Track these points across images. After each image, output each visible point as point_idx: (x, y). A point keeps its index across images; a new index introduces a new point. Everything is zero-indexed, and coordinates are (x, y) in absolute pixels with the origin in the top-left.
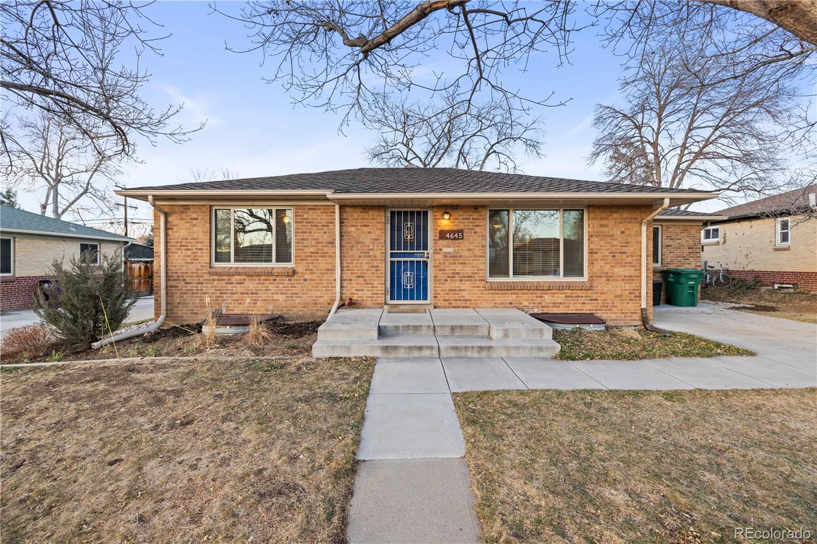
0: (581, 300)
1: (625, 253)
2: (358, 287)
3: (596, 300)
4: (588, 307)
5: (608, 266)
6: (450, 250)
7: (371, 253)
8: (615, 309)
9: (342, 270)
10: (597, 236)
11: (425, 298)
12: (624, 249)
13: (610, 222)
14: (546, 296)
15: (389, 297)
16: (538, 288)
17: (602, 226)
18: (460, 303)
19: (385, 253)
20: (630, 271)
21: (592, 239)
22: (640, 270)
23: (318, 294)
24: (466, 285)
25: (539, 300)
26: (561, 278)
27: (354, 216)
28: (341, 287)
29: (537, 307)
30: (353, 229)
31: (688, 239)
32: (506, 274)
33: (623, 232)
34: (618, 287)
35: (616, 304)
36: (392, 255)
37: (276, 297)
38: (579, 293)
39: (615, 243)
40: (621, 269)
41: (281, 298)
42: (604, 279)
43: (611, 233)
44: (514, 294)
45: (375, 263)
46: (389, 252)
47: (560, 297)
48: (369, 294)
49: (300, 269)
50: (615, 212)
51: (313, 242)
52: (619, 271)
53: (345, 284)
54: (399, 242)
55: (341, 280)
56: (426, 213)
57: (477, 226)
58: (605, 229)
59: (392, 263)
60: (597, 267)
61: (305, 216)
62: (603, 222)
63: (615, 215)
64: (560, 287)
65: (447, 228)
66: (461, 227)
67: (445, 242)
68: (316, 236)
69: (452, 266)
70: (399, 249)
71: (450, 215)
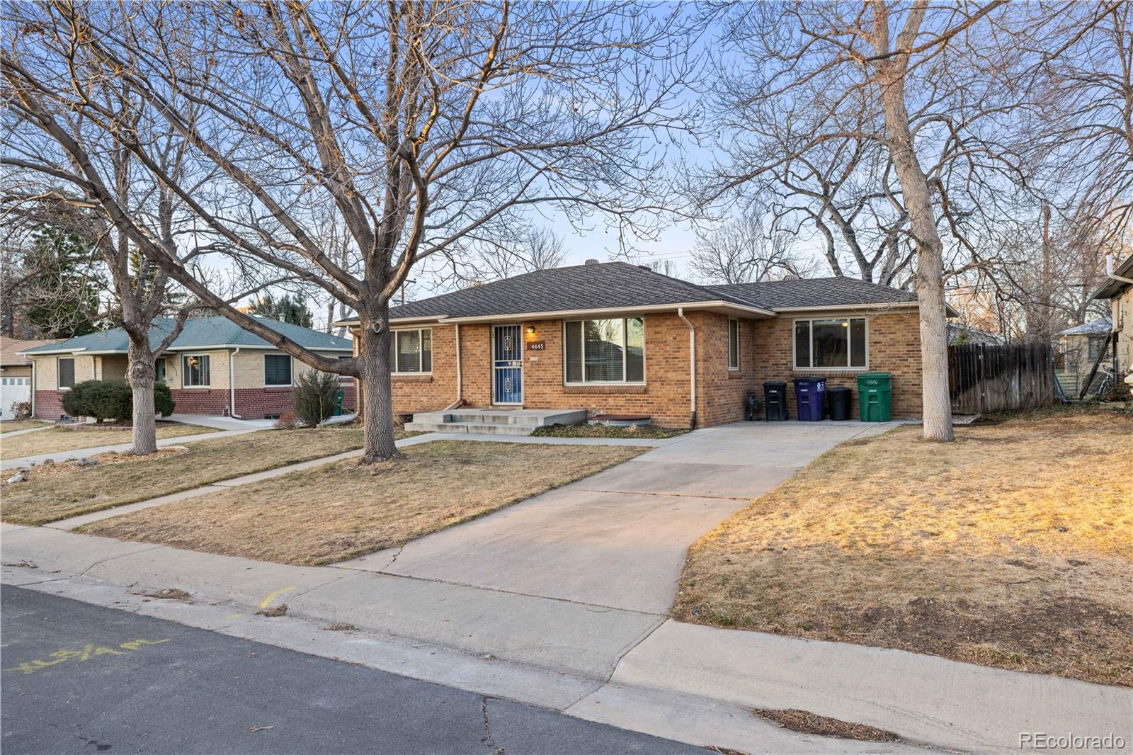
0: (639, 403)
1: (677, 358)
2: (473, 391)
3: (652, 403)
4: (646, 410)
5: (662, 371)
6: (535, 359)
7: (481, 363)
8: (669, 413)
9: (462, 377)
10: (651, 343)
11: (520, 401)
12: (677, 355)
13: (663, 329)
14: (610, 399)
15: (494, 399)
16: (601, 391)
17: (655, 333)
18: (543, 405)
19: (491, 362)
20: (681, 376)
21: (648, 345)
22: (690, 374)
23: (448, 396)
24: (547, 390)
25: (604, 403)
26: (623, 383)
27: (469, 333)
28: (462, 391)
29: (603, 409)
30: (469, 343)
31: (905, 332)
32: (580, 379)
33: (674, 338)
34: (671, 391)
35: (670, 407)
36: (498, 364)
37: (422, 399)
38: (637, 397)
39: (668, 348)
40: (674, 374)
41: (424, 399)
42: (659, 384)
43: (664, 339)
44: (584, 397)
45: (483, 371)
46: (494, 361)
47: (621, 401)
48: (480, 396)
49: (436, 377)
50: (668, 319)
51: (444, 356)
52: (671, 375)
53: (464, 389)
54: (501, 353)
55: (462, 385)
56: (519, 327)
57: (555, 337)
58: (659, 336)
59: (497, 370)
60: (652, 372)
61: (439, 334)
62: (657, 329)
63: (668, 322)
64: (621, 391)
65: (533, 340)
66: (543, 338)
67: (532, 352)
68: (445, 350)
69: (537, 373)
70: (501, 359)
71: (534, 329)
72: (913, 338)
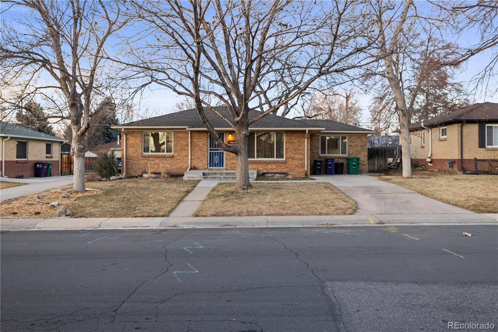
0: (282, 167)
1: (299, 149)
2: (197, 162)
3: (288, 167)
4: (285, 170)
5: (292, 154)
7: (202, 149)
8: (295, 171)
9: (191, 156)
10: (288, 143)
11: (223, 166)
12: (299, 148)
13: (293, 138)
14: (269, 166)
15: (209, 166)
16: (265, 162)
17: (290, 139)
18: (236, 168)
19: (208, 149)
20: (301, 156)
21: (287, 144)
22: (305, 156)
23: (182, 164)
25: (266, 167)
26: (275, 159)
27: (196, 135)
28: (191, 162)
29: (265, 170)
30: (195, 140)
31: (360, 142)
32: (254, 158)
33: (298, 141)
34: (296, 162)
35: (296, 169)
36: (210, 150)
37: (166, 166)
38: (281, 165)
39: (295, 145)
40: (298, 156)
41: (168, 166)
42: (291, 159)
43: (294, 142)
44: (256, 165)
45: (204, 153)
46: (209, 149)
47: (274, 166)
48: (201, 165)
49: (175, 155)
51: (181, 145)
52: (297, 156)
53: (192, 161)
54: (213, 145)
55: (191, 159)
56: (223, 134)
58: (291, 140)
59: (210, 153)
60: (288, 154)
61: (178, 135)
62: (290, 138)
63: (295, 135)
64: (274, 162)
65: (231, 140)
66: (236, 139)
68: (181, 143)
70: (213, 147)
71: (232, 135)
72: (363, 144)
